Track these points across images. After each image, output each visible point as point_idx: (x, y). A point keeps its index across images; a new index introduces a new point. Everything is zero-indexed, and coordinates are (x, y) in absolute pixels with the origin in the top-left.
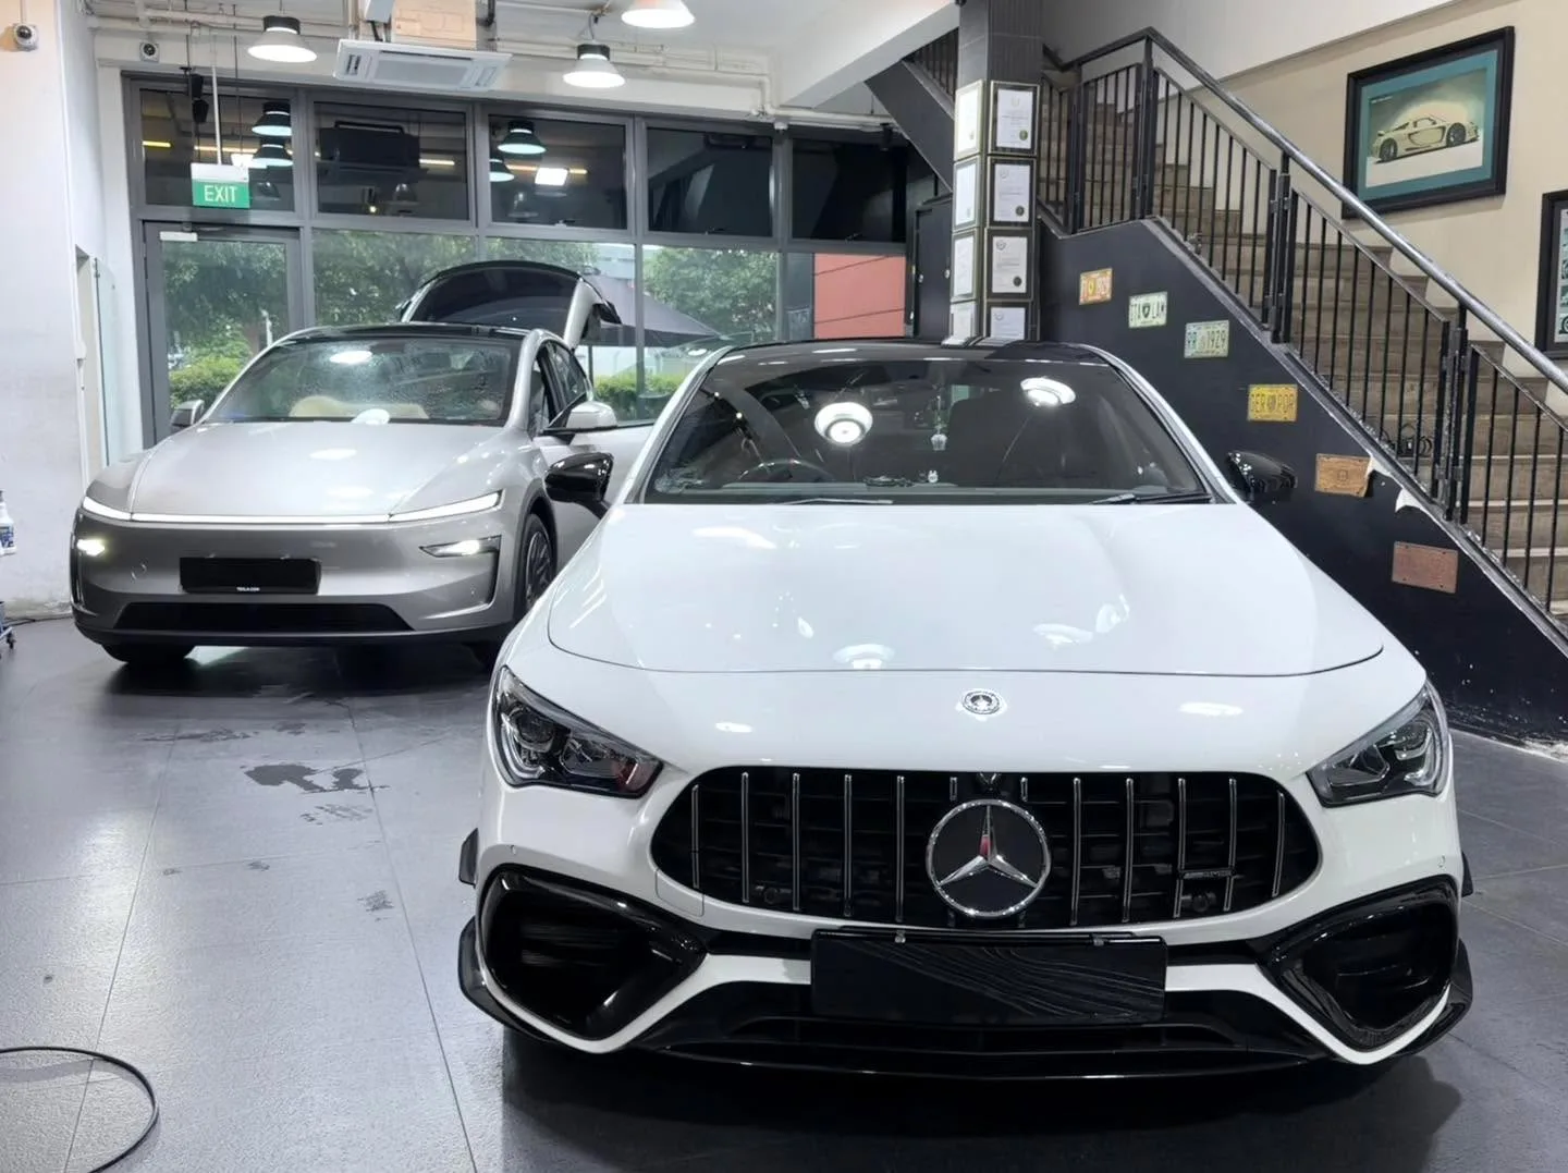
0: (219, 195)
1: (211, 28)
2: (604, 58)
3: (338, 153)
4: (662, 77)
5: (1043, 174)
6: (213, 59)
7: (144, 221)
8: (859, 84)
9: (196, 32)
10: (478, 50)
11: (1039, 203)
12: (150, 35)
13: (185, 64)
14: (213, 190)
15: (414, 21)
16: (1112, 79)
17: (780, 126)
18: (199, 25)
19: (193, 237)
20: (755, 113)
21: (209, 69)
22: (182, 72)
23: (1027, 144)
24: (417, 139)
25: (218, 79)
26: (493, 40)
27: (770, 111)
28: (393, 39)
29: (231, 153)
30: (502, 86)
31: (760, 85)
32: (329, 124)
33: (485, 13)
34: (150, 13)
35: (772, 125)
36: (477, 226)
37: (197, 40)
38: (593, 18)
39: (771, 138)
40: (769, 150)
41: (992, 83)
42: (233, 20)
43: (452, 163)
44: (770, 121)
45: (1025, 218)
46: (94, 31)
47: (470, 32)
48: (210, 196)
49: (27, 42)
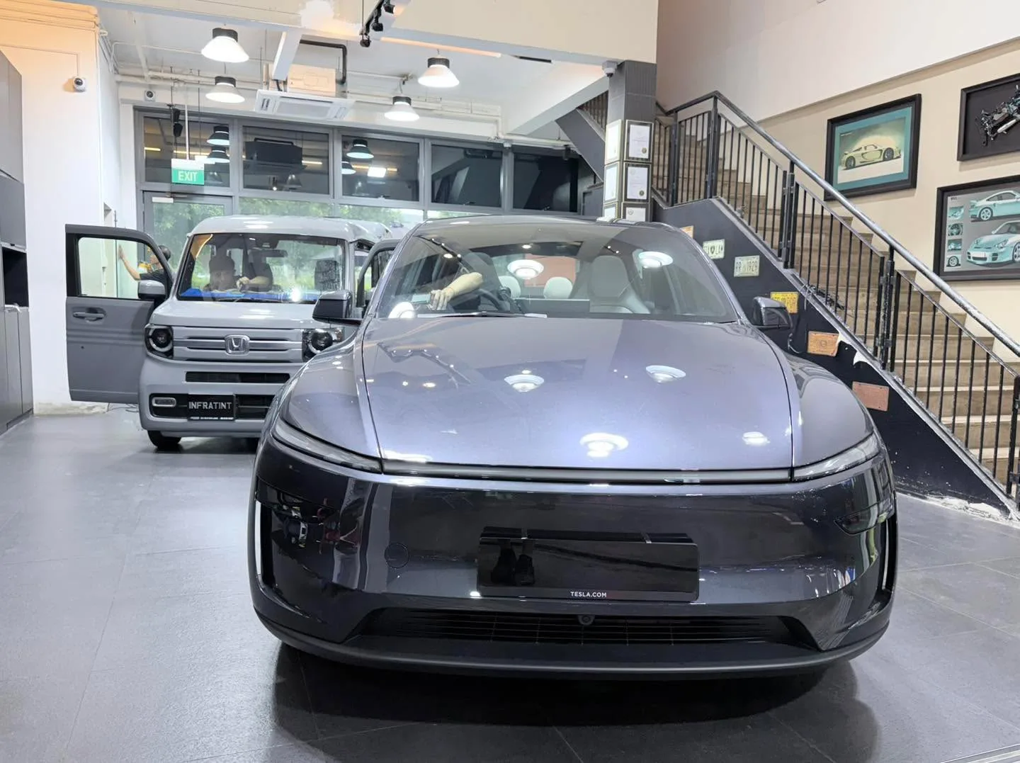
0: (187, 177)
1: (185, 83)
2: (408, 104)
3: (256, 156)
4: (441, 116)
5: (655, 173)
6: (185, 100)
7: (144, 191)
8: (552, 122)
9: (176, 85)
10: (336, 97)
11: (652, 188)
12: (151, 86)
13: (170, 103)
14: (184, 174)
15: (300, 80)
16: (694, 120)
17: (507, 145)
18: (177, 81)
19: (171, 200)
20: (493, 138)
21: (183, 106)
22: (168, 107)
23: (646, 156)
24: (301, 149)
25: (188, 112)
26: (344, 92)
27: (501, 136)
28: (288, 90)
29: (194, 155)
30: (350, 119)
31: (496, 122)
32: (251, 139)
33: (341, 77)
34: (151, 73)
35: (502, 144)
36: (334, 198)
37: (177, 90)
38: (402, 83)
39: (502, 152)
40: (501, 159)
41: (627, 121)
42: (199, 79)
43: (320, 163)
44: (502, 142)
45: (645, 197)
46: (119, 83)
47: (332, 87)
48: (181, 178)
49: (80, 87)
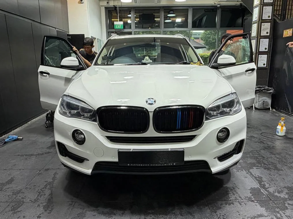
0: (118, 27)
6: (117, 3)
7: (108, 32)
11: (274, 14)
12: (108, 0)
20: (213, 4)
22: (113, 6)
23: (272, 1)
25: (118, 7)
36: (161, 29)
37: (115, 1)
39: (217, 9)
44: (216, 5)
49: (82, 2)
